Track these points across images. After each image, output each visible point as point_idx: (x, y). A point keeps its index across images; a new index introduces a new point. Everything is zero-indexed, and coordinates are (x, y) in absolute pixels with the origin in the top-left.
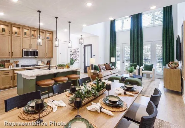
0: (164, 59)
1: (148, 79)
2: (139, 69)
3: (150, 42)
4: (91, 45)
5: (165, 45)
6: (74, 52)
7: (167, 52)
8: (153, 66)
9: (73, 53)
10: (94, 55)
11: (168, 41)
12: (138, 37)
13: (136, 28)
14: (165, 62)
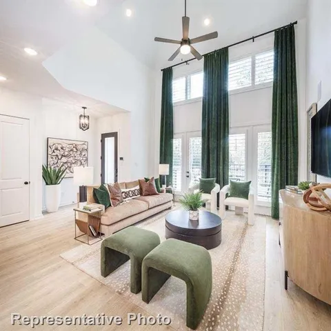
0: (276, 169)
1: (239, 217)
2: (218, 194)
3: (246, 128)
4: (115, 135)
5: (277, 135)
6: (72, 150)
7: (281, 153)
8: (250, 185)
9: (66, 153)
10: (121, 159)
11: (284, 125)
12: (218, 116)
13: (215, 94)
14: (277, 175)
